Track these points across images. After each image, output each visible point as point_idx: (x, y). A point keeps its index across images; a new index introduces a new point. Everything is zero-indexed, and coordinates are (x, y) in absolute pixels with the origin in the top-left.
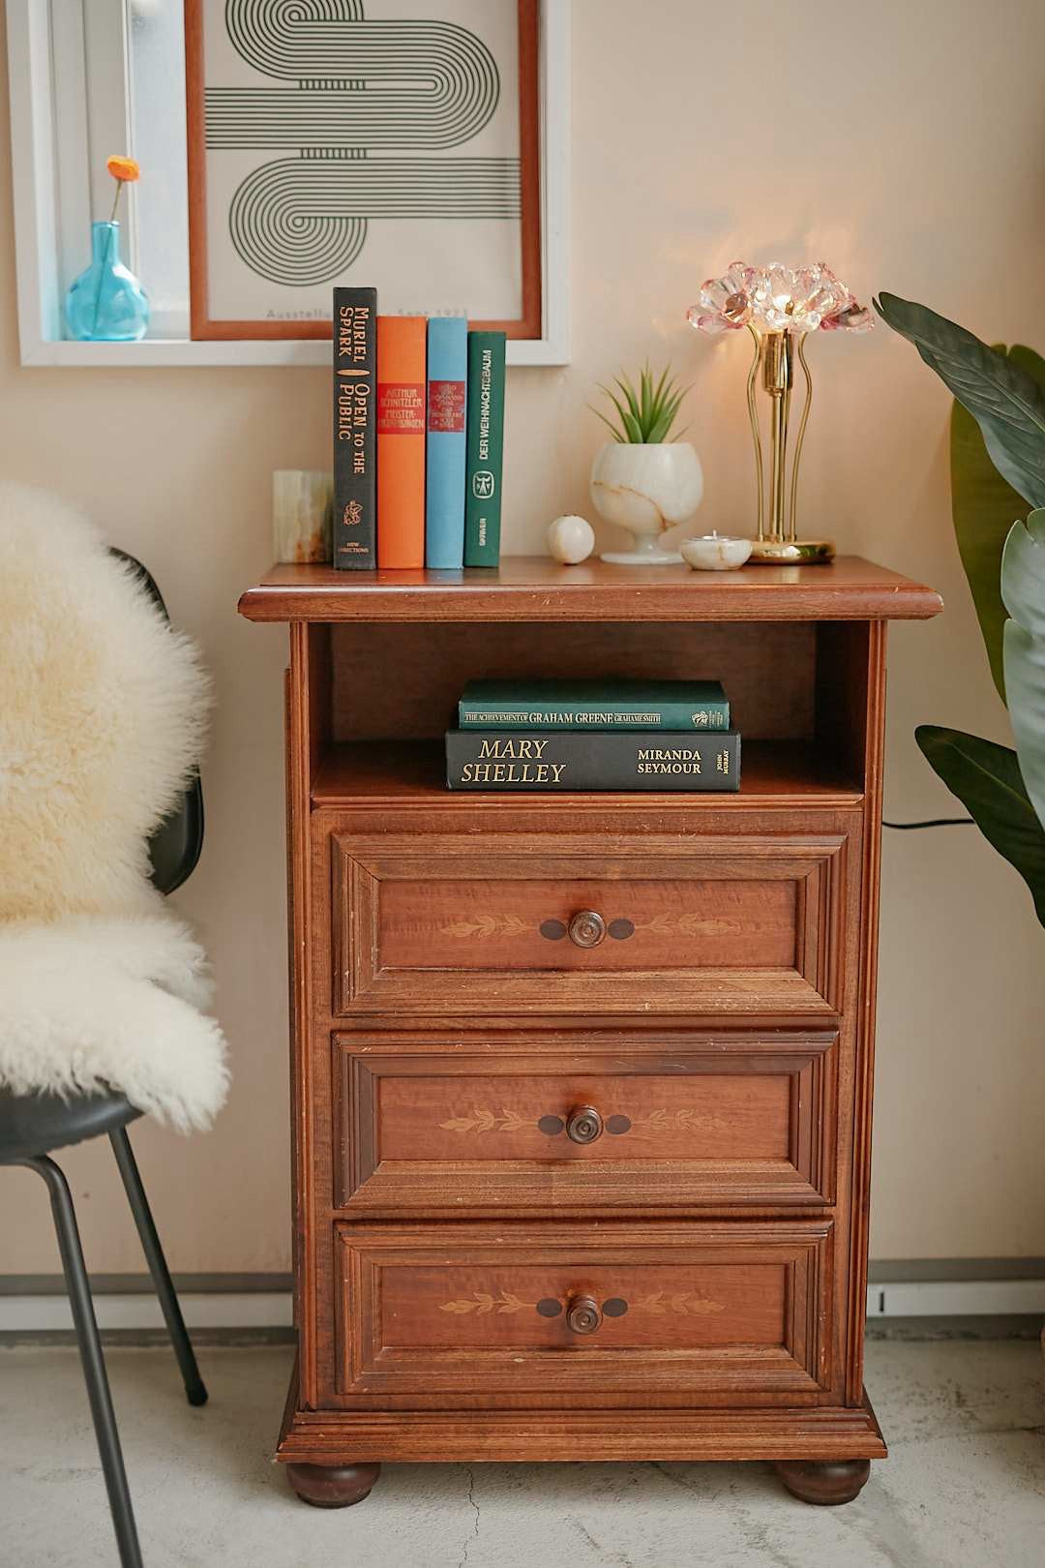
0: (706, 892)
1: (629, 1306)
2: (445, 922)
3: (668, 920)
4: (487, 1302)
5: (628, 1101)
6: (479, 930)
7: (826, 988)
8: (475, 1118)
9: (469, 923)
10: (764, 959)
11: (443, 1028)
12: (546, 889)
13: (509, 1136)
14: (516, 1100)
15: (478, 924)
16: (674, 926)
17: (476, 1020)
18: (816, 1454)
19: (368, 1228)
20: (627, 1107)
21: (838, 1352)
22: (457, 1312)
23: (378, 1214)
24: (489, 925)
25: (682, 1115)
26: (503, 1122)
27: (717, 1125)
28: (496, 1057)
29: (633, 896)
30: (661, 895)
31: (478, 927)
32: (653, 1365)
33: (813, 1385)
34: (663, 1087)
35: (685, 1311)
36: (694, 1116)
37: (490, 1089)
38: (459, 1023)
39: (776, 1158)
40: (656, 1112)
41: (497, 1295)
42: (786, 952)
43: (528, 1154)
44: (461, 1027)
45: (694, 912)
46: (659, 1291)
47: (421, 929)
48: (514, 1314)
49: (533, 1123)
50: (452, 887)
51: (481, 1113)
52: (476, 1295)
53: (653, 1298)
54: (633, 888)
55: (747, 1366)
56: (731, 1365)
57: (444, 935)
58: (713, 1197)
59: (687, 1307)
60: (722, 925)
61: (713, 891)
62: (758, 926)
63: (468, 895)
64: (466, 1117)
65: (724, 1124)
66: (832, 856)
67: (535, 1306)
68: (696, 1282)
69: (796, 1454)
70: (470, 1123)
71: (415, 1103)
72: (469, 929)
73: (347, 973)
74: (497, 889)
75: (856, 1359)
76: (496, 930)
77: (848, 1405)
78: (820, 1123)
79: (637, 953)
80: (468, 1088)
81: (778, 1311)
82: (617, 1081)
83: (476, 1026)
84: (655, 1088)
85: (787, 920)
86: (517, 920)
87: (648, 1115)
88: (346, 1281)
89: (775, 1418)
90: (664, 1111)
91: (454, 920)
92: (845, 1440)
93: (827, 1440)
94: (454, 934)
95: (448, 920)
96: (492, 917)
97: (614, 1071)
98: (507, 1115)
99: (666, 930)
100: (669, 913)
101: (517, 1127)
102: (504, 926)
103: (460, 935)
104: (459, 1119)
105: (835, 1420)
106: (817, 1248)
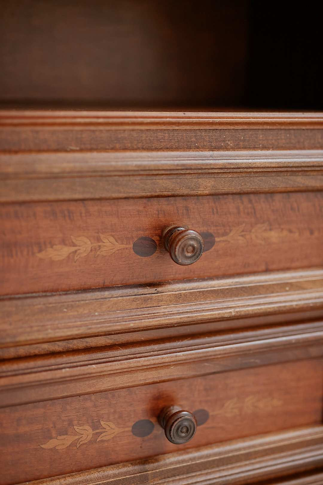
0: (274, 204)
2: (41, 246)
3: (243, 231)
5: (208, 396)
6: (76, 251)
8: (76, 433)
9: (65, 245)
11: (43, 352)
12: (139, 206)
14: (112, 410)
15: (74, 245)
16: (247, 237)
17: (75, 341)
20: (207, 402)
24: (85, 246)
25: (249, 401)
26: (101, 433)
27: (274, 405)
28: (101, 376)
29: (215, 210)
30: (238, 208)
31: (73, 249)
36: (259, 400)
37: (89, 405)
40: (230, 402)
43: (122, 457)
44: (60, 349)
45: (263, 223)
47: (17, 255)
49: (127, 429)
50: (49, 209)
51: (80, 428)
54: (215, 203)
57: (41, 259)
60: (285, 233)
61: (280, 202)
62: (312, 233)
63: (65, 216)
64: (67, 434)
70: (70, 439)
71: (16, 429)
72: (66, 251)
74: (93, 208)
76: (91, 250)
79: (217, 263)
80: (68, 407)
82: (199, 380)
83: (75, 347)
86: (112, 239)
90: (235, 400)
91: (50, 242)
94: (51, 258)
95: (45, 243)
96: (87, 238)
97: (203, 372)
98: (104, 426)
99: (241, 241)
100: (244, 225)
101: (112, 436)
102: (100, 246)
103: (57, 258)
104: (59, 437)
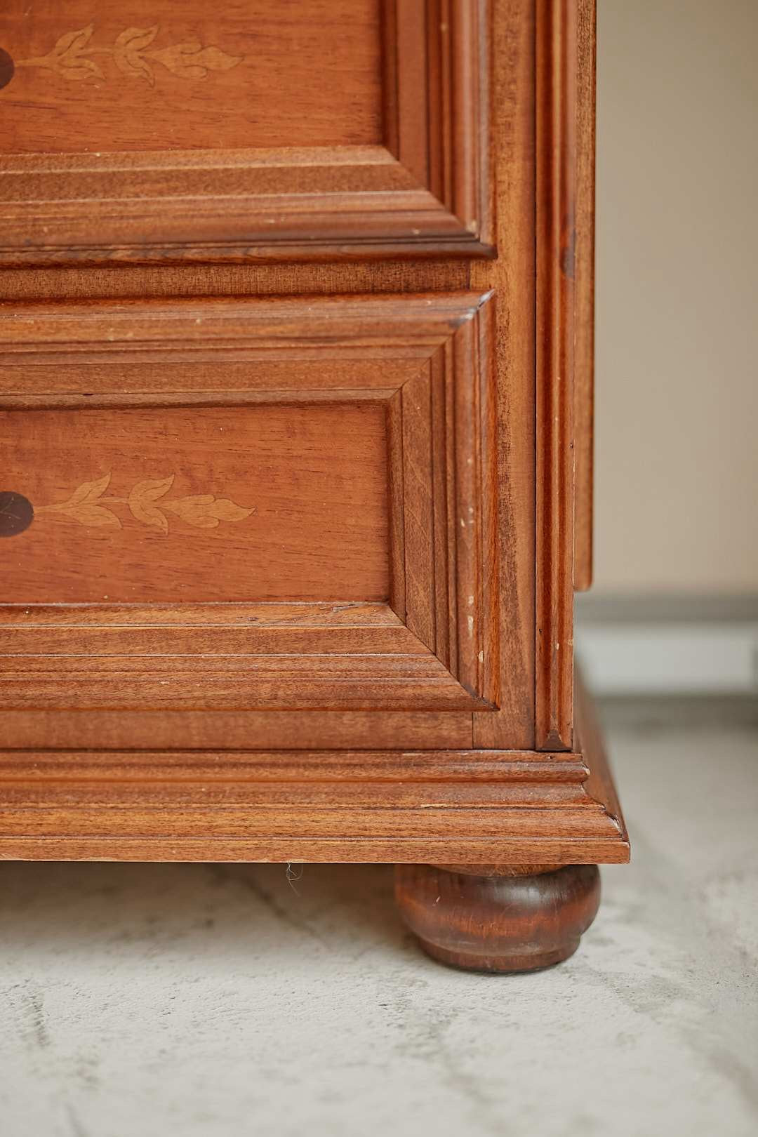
1: (36, 510)
18: (463, 852)
20: (3, 24)
21: (515, 621)
25: (129, 42)
27: (212, 66)
32: (86, 641)
35: (161, 523)
36: (159, 43)
39: (353, 140)
40: (70, 36)
46: (101, 475)
53: (89, 490)
55: (300, 646)
56: (264, 642)
59: (169, 516)
65: (228, 62)
68: (182, 452)
69: (414, 851)
75: (555, 632)
77: (540, 746)
81: (372, 521)
87: (52, 44)
89: (374, 773)
90: (88, 31)
92: (531, 822)
93: (489, 821)
105: (511, 780)
106: (448, 350)
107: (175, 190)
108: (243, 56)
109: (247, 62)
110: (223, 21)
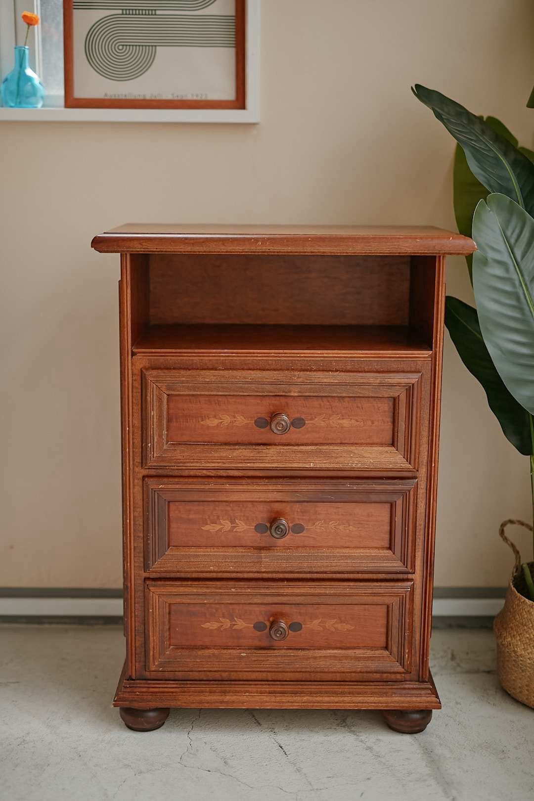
0: (345, 403)
1: (303, 626)
2: (203, 418)
3: (324, 418)
4: (227, 623)
5: (303, 516)
6: (222, 422)
7: (409, 456)
8: (221, 524)
9: (216, 418)
10: (376, 440)
11: (203, 475)
12: (258, 400)
13: (239, 534)
14: (242, 514)
15: (221, 419)
16: (327, 422)
17: (221, 471)
18: (403, 707)
19: (163, 583)
20: (303, 519)
21: (416, 652)
22: (211, 628)
23: (168, 575)
24: (227, 420)
25: (332, 524)
26: (236, 527)
27: (351, 530)
28: (232, 492)
29: (305, 405)
31: (220, 421)
32: (315, 658)
33: (401, 669)
34: (321, 508)
35: (333, 630)
36: (339, 525)
37: (229, 509)
38: (212, 473)
39: (383, 548)
40: (318, 522)
41: (232, 620)
42: (388, 437)
43: (248, 544)
44: (213, 475)
45: (338, 414)
46: (319, 618)
47: (190, 422)
48: (241, 630)
49: (252, 527)
50: (207, 399)
51: (224, 521)
52: (221, 619)
53: (316, 622)
54: (305, 401)
55: (366, 659)
56: (358, 659)
57: (203, 425)
58: (348, 568)
59: (335, 628)
60: (353, 421)
61: (348, 402)
62: (373, 423)
63: (216, 403)
64: (216, 524)
65: (354, 529)
66: (413, 384)
67: (253, 625)
68: (339, 614)
69: (391, 706)
70: (217, 527)
71: (188, 516)
72: (216, 422)
73: (149, 445)
74: (232, 400)
75: (425, 656)
76: (230, 422)
77: (420, 680)
78: (407, 529)
79: (307, 436)
80: (217, 508)
81: (384, 630)
82: (298, 505)
83: (221, 475)
84: (317, 509)
85: (389, 419)
86: (242, 417)
87: (314, 524)
88: (151, 611)
89: (381, 687)
90: (322, 522)
91: (208, 416)
92: (418, 699)
93: (409, 699)
94: (208, 425)
95: (205, 417)
96: (228, 415)
97: (296, 499)
98: (238, 523)
99: (323, 424)
100: (324, 415)
101: (243, 530)
102: (235, 421)
103: (211, 425)
104: (212, 525)
105: (413, 689)
106: (404, 596)
107: (343, 559)
108: (358, 528)
109: (360, 529)
110: (354, 520)
